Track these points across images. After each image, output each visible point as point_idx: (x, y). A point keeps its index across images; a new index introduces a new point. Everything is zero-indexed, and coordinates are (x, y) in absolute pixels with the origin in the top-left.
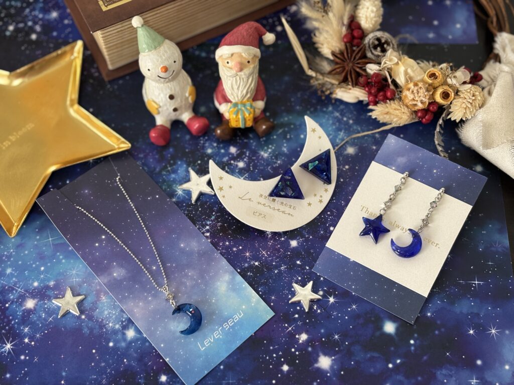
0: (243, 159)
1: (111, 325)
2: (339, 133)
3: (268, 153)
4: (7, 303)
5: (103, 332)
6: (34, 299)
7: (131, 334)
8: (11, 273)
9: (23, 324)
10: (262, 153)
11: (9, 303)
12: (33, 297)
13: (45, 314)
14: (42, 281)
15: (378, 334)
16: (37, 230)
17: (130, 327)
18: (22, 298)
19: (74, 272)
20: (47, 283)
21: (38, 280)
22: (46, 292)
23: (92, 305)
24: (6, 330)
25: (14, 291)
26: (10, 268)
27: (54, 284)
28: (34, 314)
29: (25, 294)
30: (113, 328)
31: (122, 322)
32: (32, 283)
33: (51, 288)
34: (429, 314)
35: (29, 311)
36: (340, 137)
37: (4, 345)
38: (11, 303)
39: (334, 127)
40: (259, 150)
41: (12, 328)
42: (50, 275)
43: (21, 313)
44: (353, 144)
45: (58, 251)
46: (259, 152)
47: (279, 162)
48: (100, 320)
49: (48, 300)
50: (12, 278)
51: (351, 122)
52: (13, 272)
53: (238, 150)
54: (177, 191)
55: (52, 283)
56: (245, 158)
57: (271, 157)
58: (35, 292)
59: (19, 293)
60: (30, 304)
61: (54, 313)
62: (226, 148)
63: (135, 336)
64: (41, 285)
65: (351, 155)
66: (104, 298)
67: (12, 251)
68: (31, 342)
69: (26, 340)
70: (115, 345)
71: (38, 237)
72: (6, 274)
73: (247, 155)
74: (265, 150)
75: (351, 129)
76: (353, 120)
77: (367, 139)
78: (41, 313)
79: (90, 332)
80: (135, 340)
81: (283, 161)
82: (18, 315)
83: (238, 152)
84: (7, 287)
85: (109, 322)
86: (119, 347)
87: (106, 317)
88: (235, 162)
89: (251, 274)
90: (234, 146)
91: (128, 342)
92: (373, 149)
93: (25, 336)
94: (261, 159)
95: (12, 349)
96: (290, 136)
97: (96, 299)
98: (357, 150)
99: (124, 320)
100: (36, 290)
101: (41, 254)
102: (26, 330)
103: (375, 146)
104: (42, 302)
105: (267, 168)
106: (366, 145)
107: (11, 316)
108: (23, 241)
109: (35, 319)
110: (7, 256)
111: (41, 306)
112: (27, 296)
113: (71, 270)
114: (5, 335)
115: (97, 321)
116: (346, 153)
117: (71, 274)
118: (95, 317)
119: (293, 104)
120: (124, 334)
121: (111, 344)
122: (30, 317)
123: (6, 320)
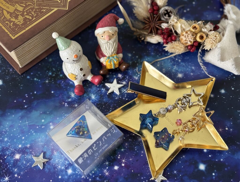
0: (125, 80)
1: (59, 167)
2: (174, 66)
3: (138, 77)
4: (5, 156)
5: (55, 171)
6: (19, 154)
7: (70, 171)
8: (7, 140)
9: (14, 167)
10: (135, 77)
11: (6, 156)
12: (19, 153)
13: (25, 162)
14: (23, 144)
15: (196, 170)
16: (20, 118)
17: (69, 168)
18: (13, 154)
19: (40, 140)
20: (26, 146)
21: (21, 144)
22: (25, 150)
23: (49, 157)
24: (5, 170)
25: (9, 150)
26: (6, 138)
27: (30, 146)
28: (20, 161)
29: (14, 151)
30: (61, 169)
31: (65, 165)
32: (18, 146)
33: (28, 148)
34: (222, 160)
35: (17, 160)
36: (174, 69)
37: (5, 178)
38: (7, 156)
39: (171, 63)
40: (133, 75)
41: (8, 169)
42: (27, 141)
43: (13, 161)
44: (181, 72)
45: (31, 129)
46: (133, 76)
48: (54, 164)
49: (27, 154)
50: (8, 143)
51: (180, 61)
52: (8, 140)
53: (122, 76)
54: (92, 97)
55: (28, 146)
56: (126, 80)
58: (20, 150)
59: (11, 151)
60: (17, 156)
61: (30, 161)
62: (116, 75)
63: (72, 173)
64: (23, 146)
65: (180, 78)
66: (55, 153)
67: (7, 129)
68: (18, 176)
69: (16, 176)
70: (62, 177)
71: (20, 122)
72: (4, 141)
73: (127, 78)
74: (136, 76)
75: (180, 65)
76: (181, 60)
77: (188, 70)
78: (23, 161)
79: (49, 171)
80: (72, 175)
82: (11, 162)
83: (123, 77)
84: (5, 148)
85: (59, 165)
86: (64, 179)
87: (57, 163)
88: (121, 82)
89: (131, 140)
90: (121, 74)
91: (68, 176)
92: (191, 75)
93: (15, 173)
94: (134, 80)
95: (8, 180)
97: (52, 154)
98: (183, 75)
99: (66, 164)
100: (20, 149)
101: (23, 130)
102: (16, 170)
103: (192, 73)
104: (23, 156)
106: (188, 73)
107: (7, 163)
108: (13, 124)
109: (20, 164)
110: (4, 132)
111: (23, 158)
112: (16, 152)
113: (38, 138)
114: (5, 173)
115: (52, 165)
116: (178, 77)
117: (38, 140)
118: (51, 163)
119: (150, 52)
120: (66, 172)
121: (60, 177)
122: (17, 164)
123: (5, 165)
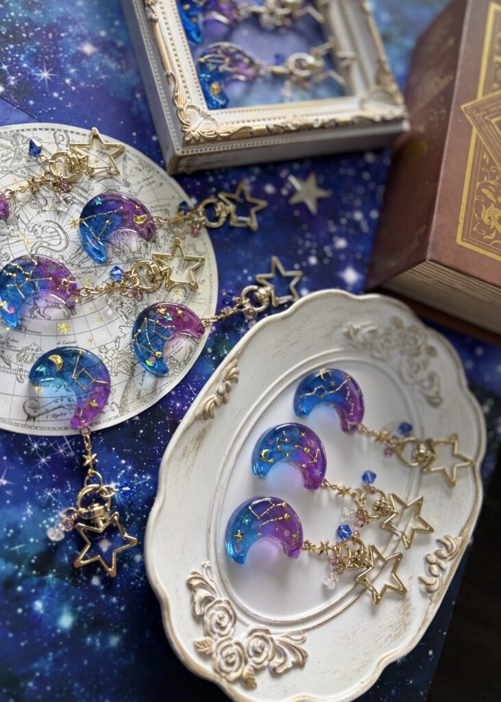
3: (57, 516)
47: (49, 494)
57: (55, 507)
81: (41, 493)
96: (8, 531)
105: (71, 491)
